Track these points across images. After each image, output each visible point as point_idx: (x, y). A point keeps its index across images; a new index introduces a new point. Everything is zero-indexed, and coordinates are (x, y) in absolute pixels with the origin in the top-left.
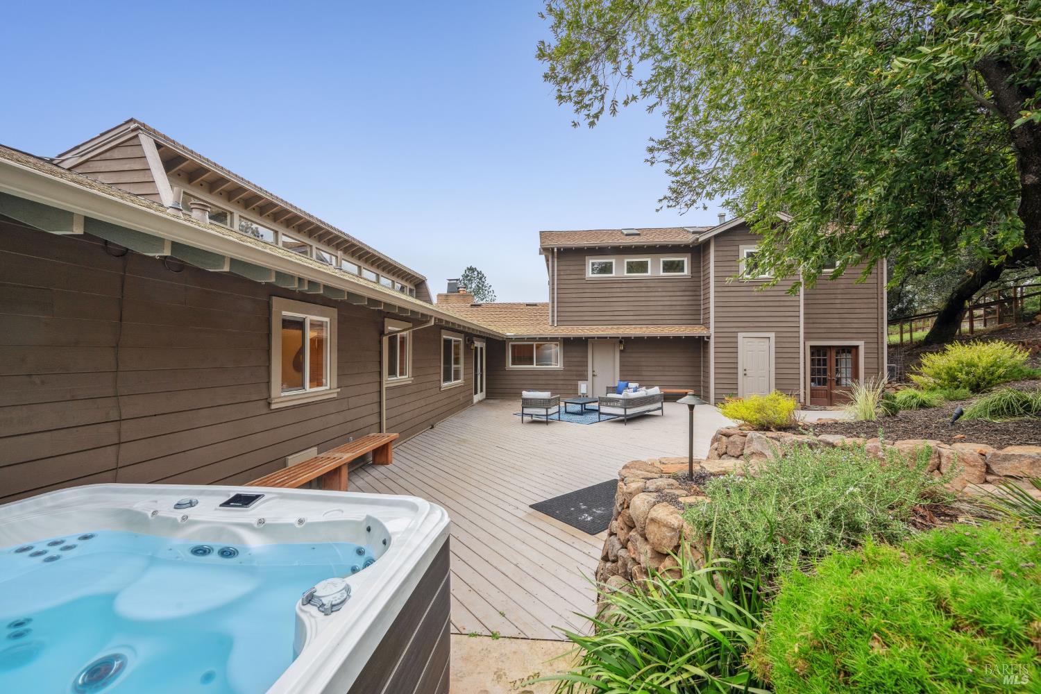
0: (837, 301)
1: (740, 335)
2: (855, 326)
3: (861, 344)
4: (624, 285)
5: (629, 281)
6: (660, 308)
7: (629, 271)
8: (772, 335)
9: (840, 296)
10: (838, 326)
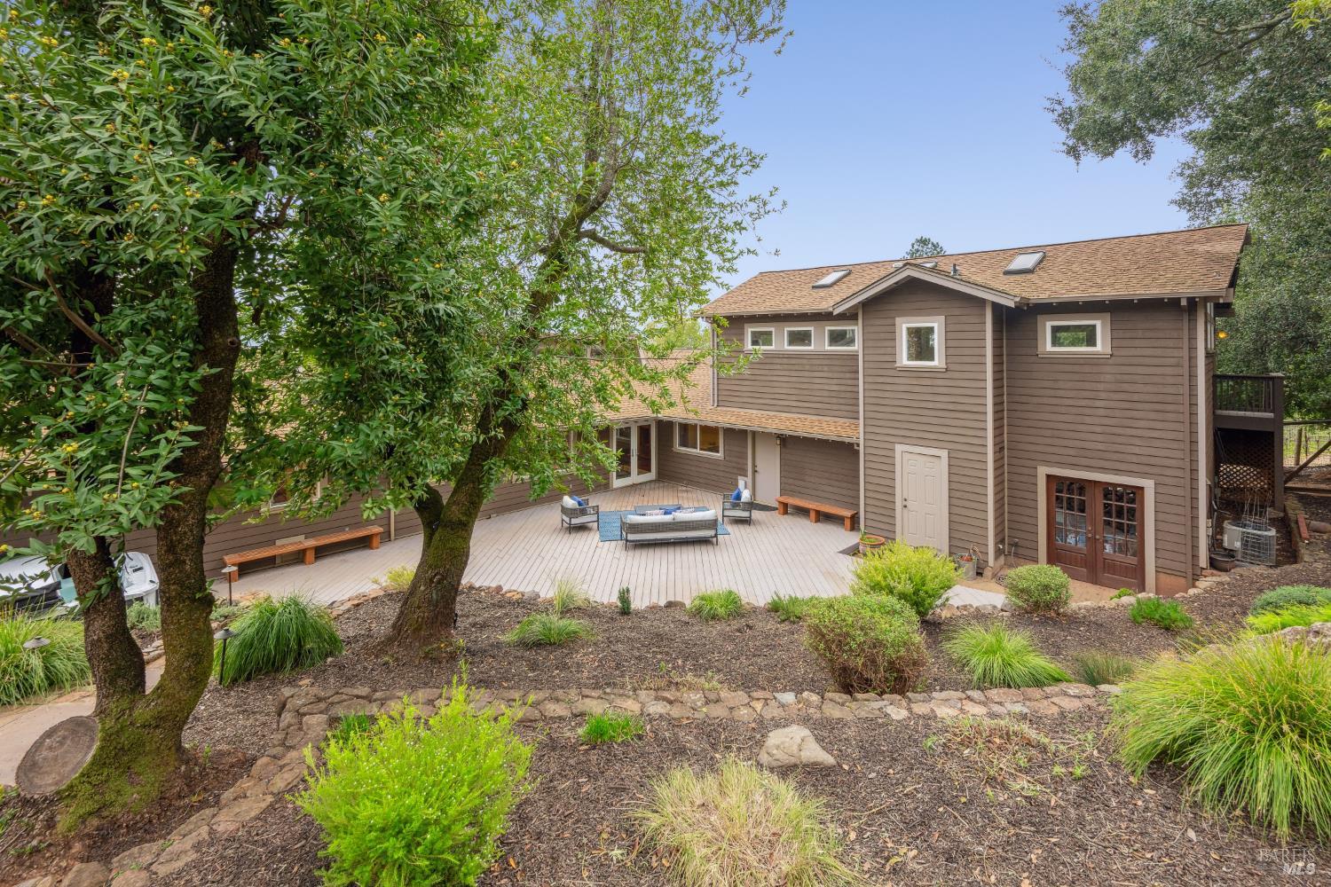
0: (1099, 404)
1: (899, 448)
2: (1137, 450)
3: (1148, 485)
4: (785, 361)
5: (790, 356)
6: (826, 394)
7: (791, 343)
8: (944, 454)
9: (1103, 395)
10: (1100, 446)
